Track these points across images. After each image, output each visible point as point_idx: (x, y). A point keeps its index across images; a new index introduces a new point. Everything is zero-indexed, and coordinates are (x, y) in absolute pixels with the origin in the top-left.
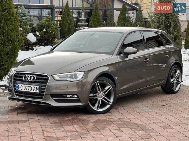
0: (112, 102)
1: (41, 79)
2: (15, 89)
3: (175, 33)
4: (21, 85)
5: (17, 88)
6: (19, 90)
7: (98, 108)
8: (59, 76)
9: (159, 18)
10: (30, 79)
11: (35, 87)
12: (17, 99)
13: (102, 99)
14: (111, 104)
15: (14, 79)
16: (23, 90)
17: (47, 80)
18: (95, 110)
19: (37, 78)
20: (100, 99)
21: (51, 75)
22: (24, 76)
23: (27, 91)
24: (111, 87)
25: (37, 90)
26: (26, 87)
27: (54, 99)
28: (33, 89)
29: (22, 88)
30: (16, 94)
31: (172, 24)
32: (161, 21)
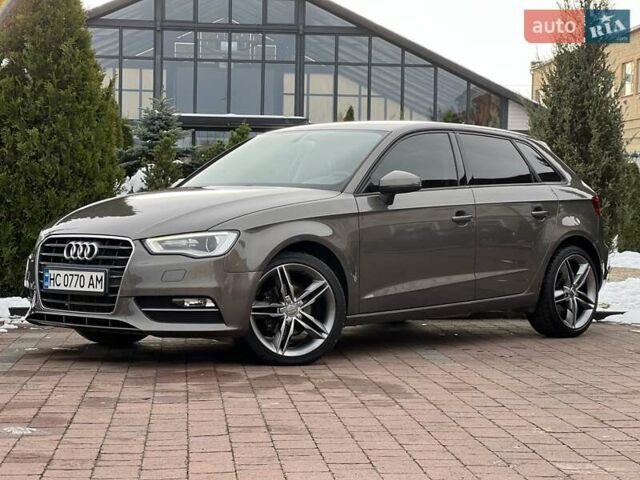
0: (329, 332)
1: (113, 252)
2: (41, 285)
3: (606, 160)
4: (56, 272)
5: (46, 284)
6: (52, 287)
7: (282, 347)
8: (163, 241)
9: (554, 112)
10: (82, 255)
11: (94, 274)
12: (48, 315)
13: (295, 321)
14: (325, 336)
15: (43, 258)
16: (62, 287)
17: (128, 253)
18: (275, 351)
19: (99, 249)
20: (289, 318)
21: (140, 240)
22: (67, 246)
23: (72, 288)
24: (328, 286)
25: (99, 286)
26: (70, 278)
27: (144, 312)
28: (87, 284)
29: (60, 280)
30: (43, 302)
31: (593, 131)
32: (558, 122)
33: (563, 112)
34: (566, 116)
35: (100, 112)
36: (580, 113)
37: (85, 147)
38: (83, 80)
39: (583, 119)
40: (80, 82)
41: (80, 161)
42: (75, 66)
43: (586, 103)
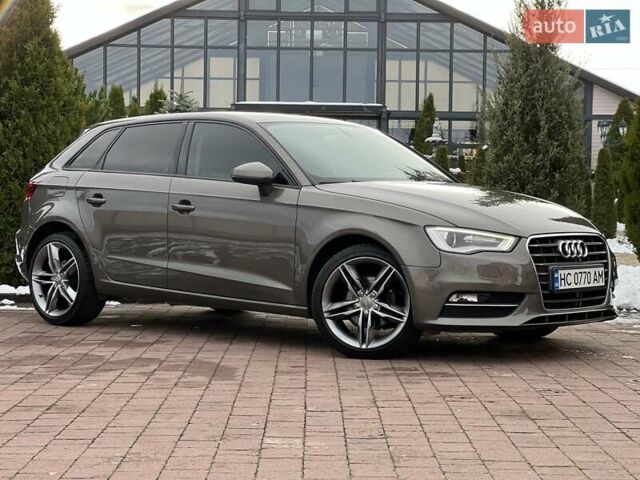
3: (554, 151)
9: (506, 104)
31: (542, 123)
32: (509, 113)
33: (513, 105)
34: (516, 107)
35: (66, 108)
36: (529, 105)
37: (49, 140)
38: (49, 76)
39: (533, 112)
40: (46, 79)
41: (42, 155)
42: (40, 64)
43: (536, 95)
